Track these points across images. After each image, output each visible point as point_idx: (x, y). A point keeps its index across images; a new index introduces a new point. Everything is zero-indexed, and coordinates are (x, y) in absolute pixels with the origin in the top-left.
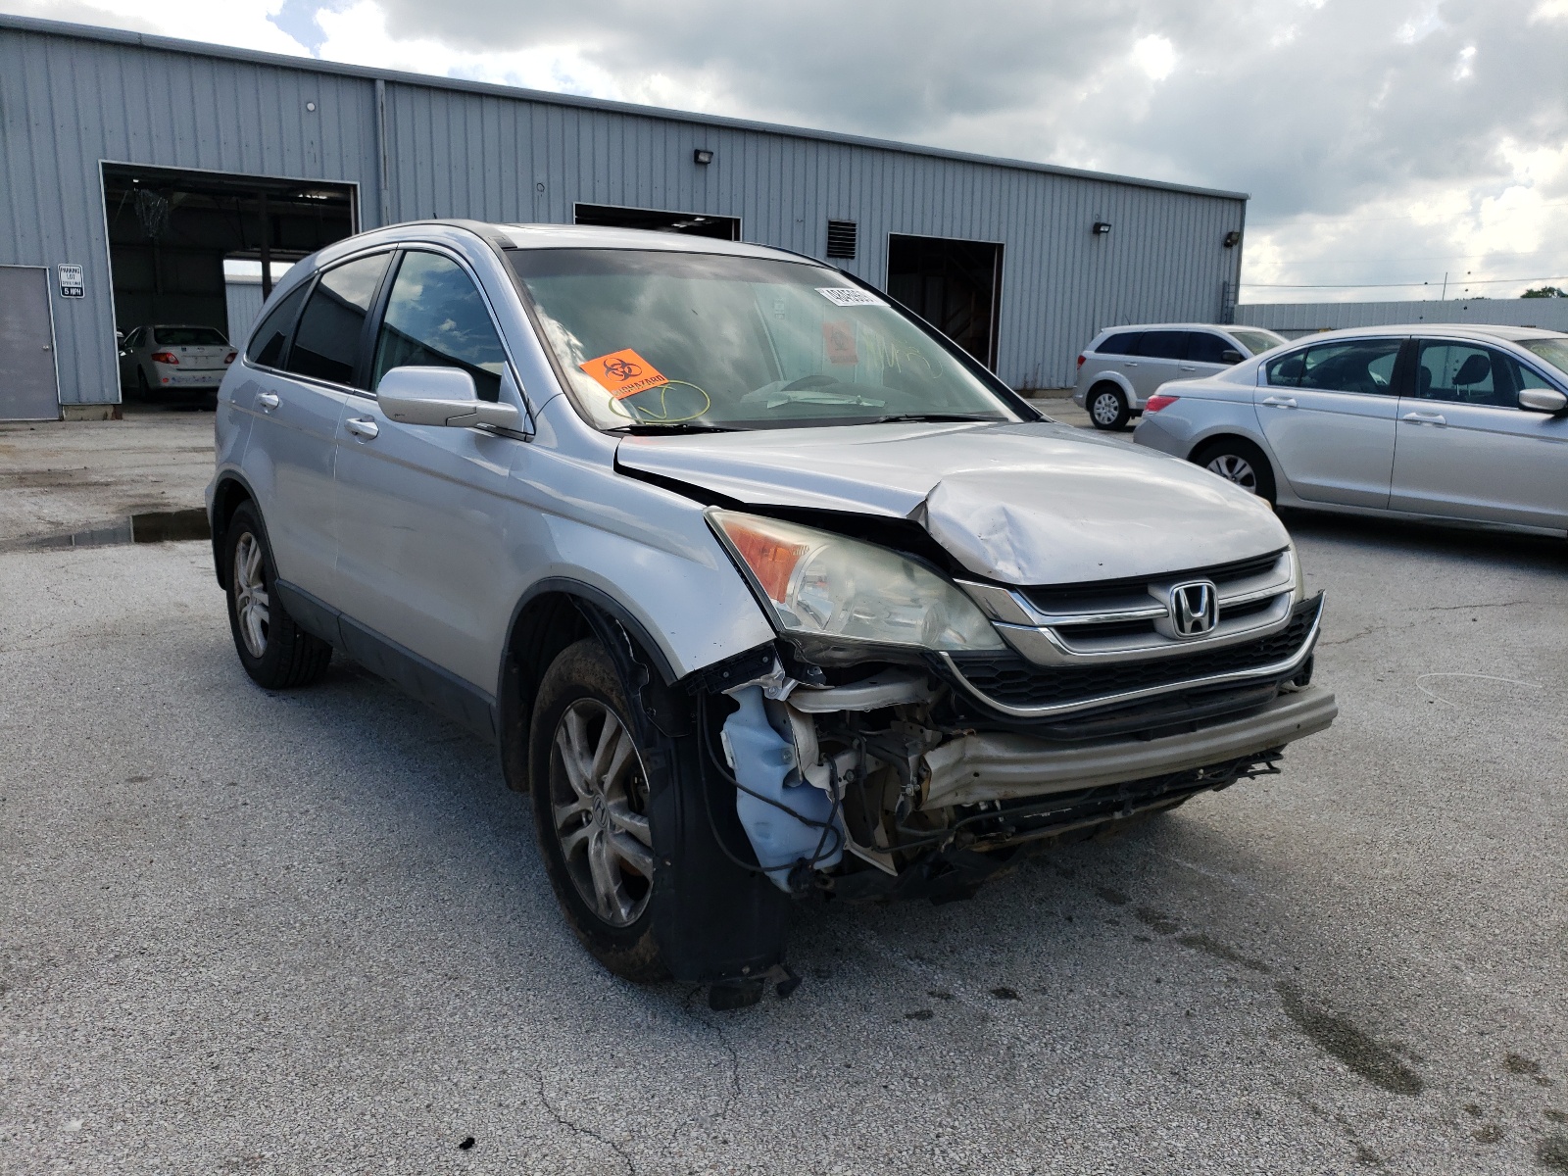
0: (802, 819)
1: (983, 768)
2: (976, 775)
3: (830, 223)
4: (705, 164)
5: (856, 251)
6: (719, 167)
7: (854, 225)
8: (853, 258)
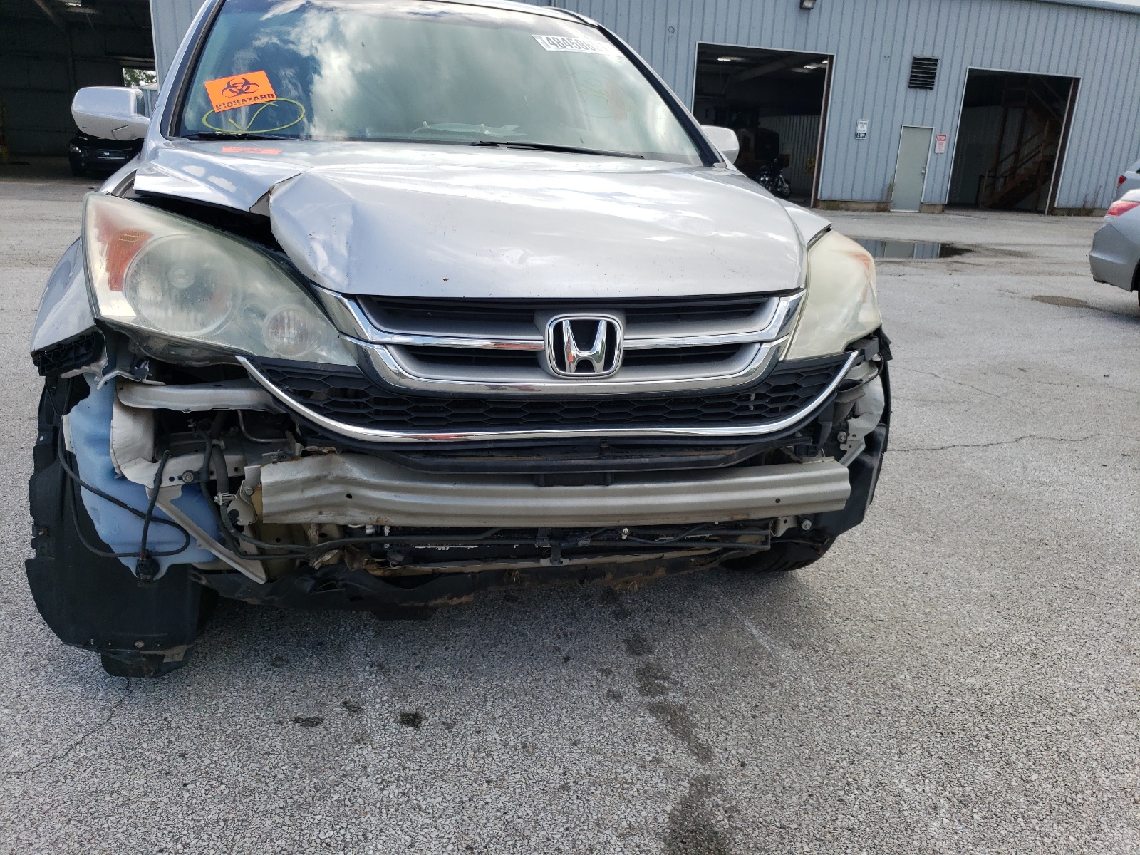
0: (133, 511)
1: (354, 490)
2: (349, 496)
3: (915, 59)
4: (809, 9)
5: (936, 83)
6: (820, 11)
7: (936, 60)
8: (932, 89)
